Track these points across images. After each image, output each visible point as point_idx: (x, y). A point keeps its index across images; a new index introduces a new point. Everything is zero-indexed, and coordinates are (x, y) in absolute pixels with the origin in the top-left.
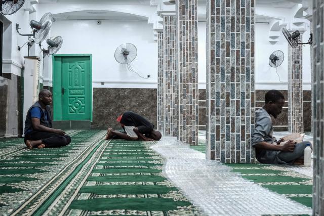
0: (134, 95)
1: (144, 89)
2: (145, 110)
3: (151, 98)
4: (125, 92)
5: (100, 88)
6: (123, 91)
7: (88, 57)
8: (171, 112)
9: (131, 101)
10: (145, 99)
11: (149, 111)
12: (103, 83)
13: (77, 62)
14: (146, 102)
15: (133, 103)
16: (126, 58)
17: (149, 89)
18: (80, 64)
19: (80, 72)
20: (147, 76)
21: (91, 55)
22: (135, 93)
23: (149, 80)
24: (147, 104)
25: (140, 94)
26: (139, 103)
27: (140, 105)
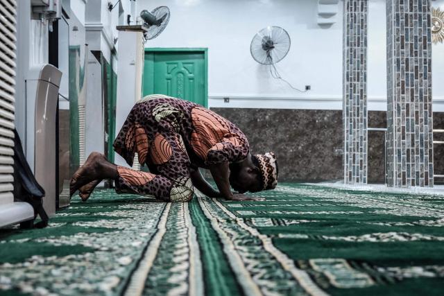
0: (281, 121)
1: (300, 110)
2: (300, 148)
3: (311, 126)
4: (265, 115)
5: (222, 109)
6: (263, 113)
7: (201, 53)
8: (407, 141)
9: (276, 131)
10: (301, 128)
11: (307, 150)
12: (226, 100)
13: (180, 62)
14: (302, 134)
15: (280, 136)
16: (269, 56)
17: (307, 111)
18: (186, 65)
19: (187, 80)
20: (305, 88)
21: (207, 49)
22: (283, 117)
23: (309, 95)
24: (305, 138)
25: (292, 118)
26: (291, 135)
27: (291, 139)
